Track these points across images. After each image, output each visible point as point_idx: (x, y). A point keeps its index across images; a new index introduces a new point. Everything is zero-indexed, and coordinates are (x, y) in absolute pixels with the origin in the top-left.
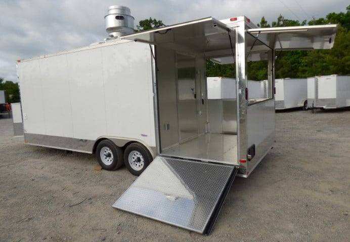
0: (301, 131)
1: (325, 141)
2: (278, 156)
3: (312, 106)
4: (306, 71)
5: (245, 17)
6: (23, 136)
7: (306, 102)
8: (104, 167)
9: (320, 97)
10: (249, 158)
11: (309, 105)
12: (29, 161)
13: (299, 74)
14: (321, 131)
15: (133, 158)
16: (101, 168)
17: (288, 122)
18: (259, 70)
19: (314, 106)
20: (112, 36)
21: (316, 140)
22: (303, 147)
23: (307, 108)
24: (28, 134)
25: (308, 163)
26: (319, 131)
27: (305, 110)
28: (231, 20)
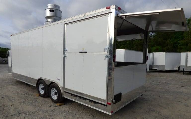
0: (170, 85)
1: (184, 94)
2: (147, 101)
3: (183, 70)
4: (182, 48)
5: (116, 6)
6: (11, 73)
7: (179, 68)
8: (40, 95)
9: (188, 65)
10: (113, 102)
11: (181, 69)
12: (10, 86)
13: (178, 50)
14: (184, 87)
15: (54, 92)
16: (39, 95)
17: (164, 78)
18: (153, 47)
19: (184, 70)
20: (48, 21)
21: (178, 92)
22: (167, 97)
23: (180, 71)
24: (13, 73)
25: (166, 109)
26: (182, 87)
27: (179, 72)
28: (107, 8)
